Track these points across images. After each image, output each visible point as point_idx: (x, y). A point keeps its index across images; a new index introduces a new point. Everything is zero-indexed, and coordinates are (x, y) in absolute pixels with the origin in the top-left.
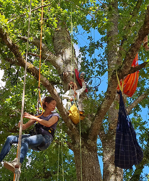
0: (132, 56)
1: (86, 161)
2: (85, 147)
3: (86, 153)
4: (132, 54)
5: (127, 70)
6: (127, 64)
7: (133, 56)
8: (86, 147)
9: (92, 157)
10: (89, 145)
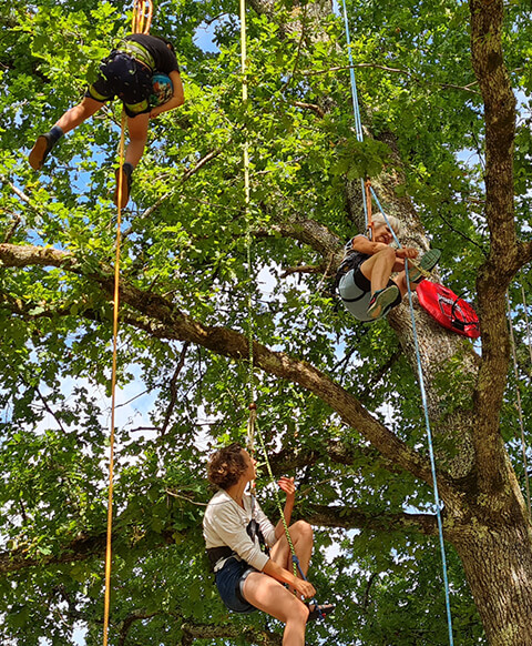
0: (499, 214)
1: (487, 562)
2: (474, 520)
3: (480, 536)
4: (498, 207)
5: (508, 258)
6: (499, 240)
7: (504, 213)
8: (479, 519)
9: (504, 545)
10: (485, 511)
